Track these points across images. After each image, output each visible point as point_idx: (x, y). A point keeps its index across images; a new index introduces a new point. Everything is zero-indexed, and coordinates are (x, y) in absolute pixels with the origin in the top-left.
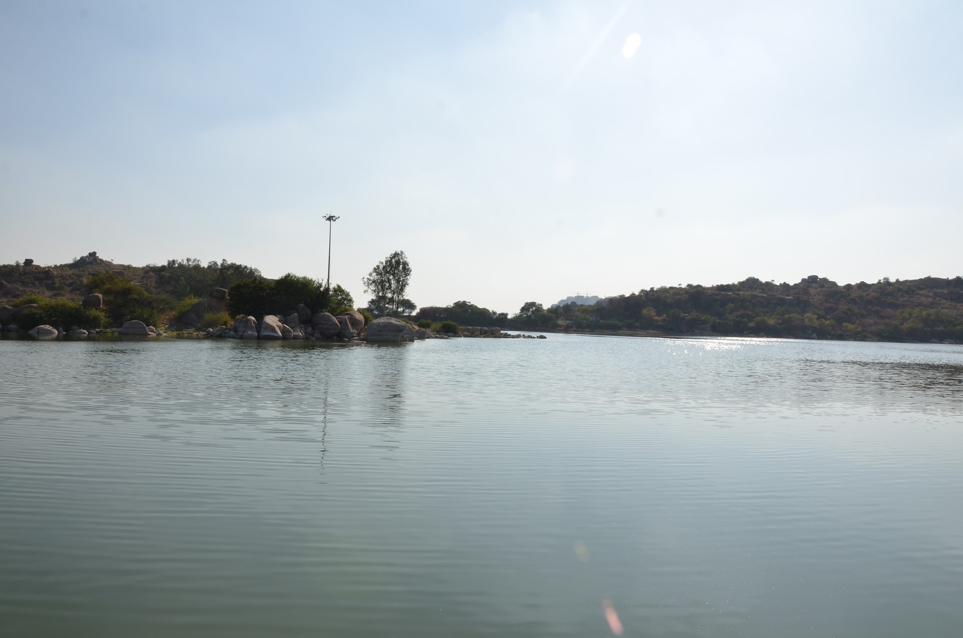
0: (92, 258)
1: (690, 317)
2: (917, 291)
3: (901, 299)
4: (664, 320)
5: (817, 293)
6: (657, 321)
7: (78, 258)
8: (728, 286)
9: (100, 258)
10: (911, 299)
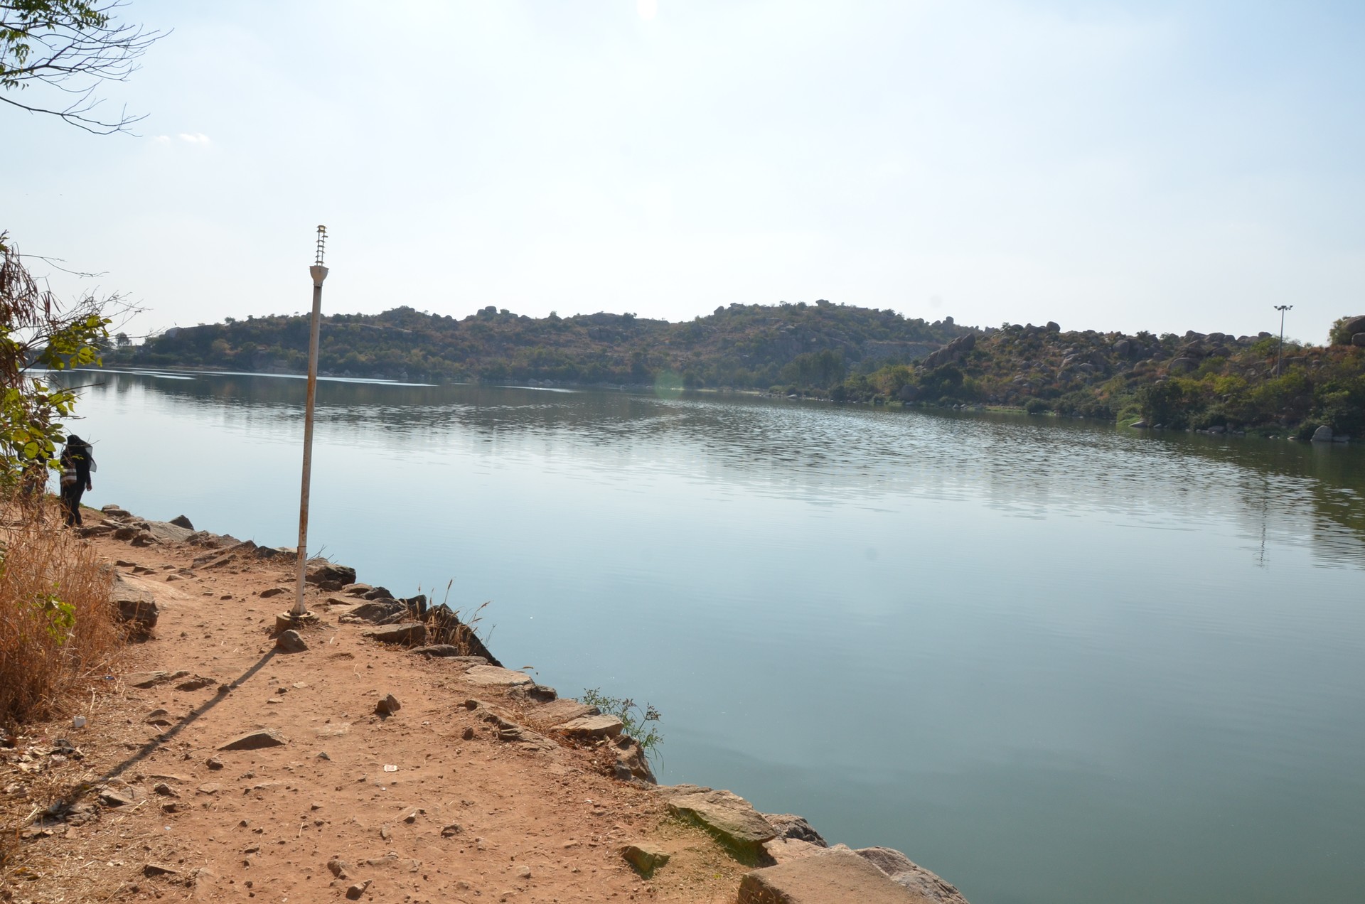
3: (543, 336)
8: (349, 316)
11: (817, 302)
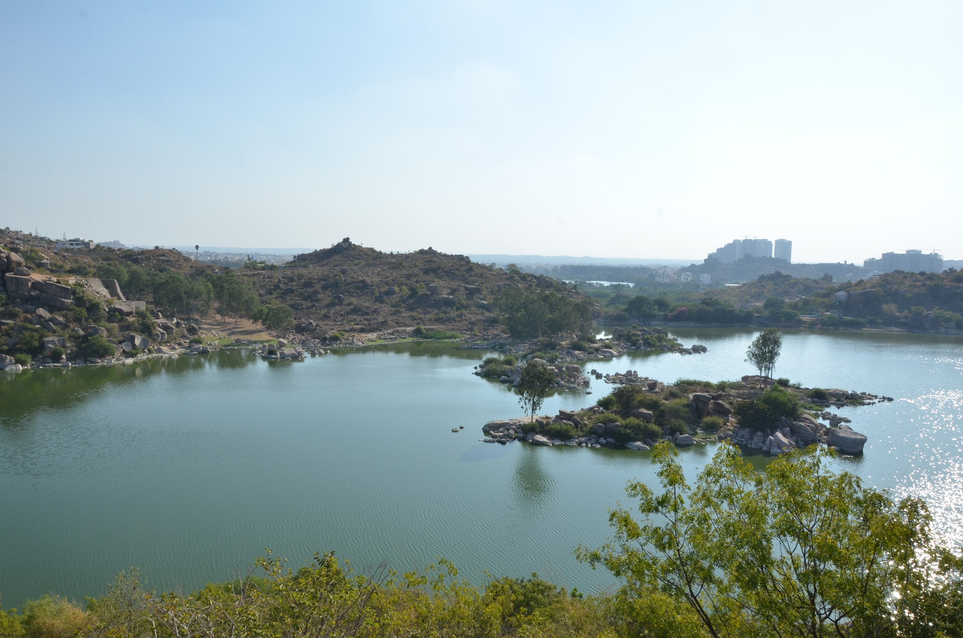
0: (347, 244)
1: (932, 315)
4: (906, 317)
6: (898, 318)
7: (335, 244)
9: (353, 243)
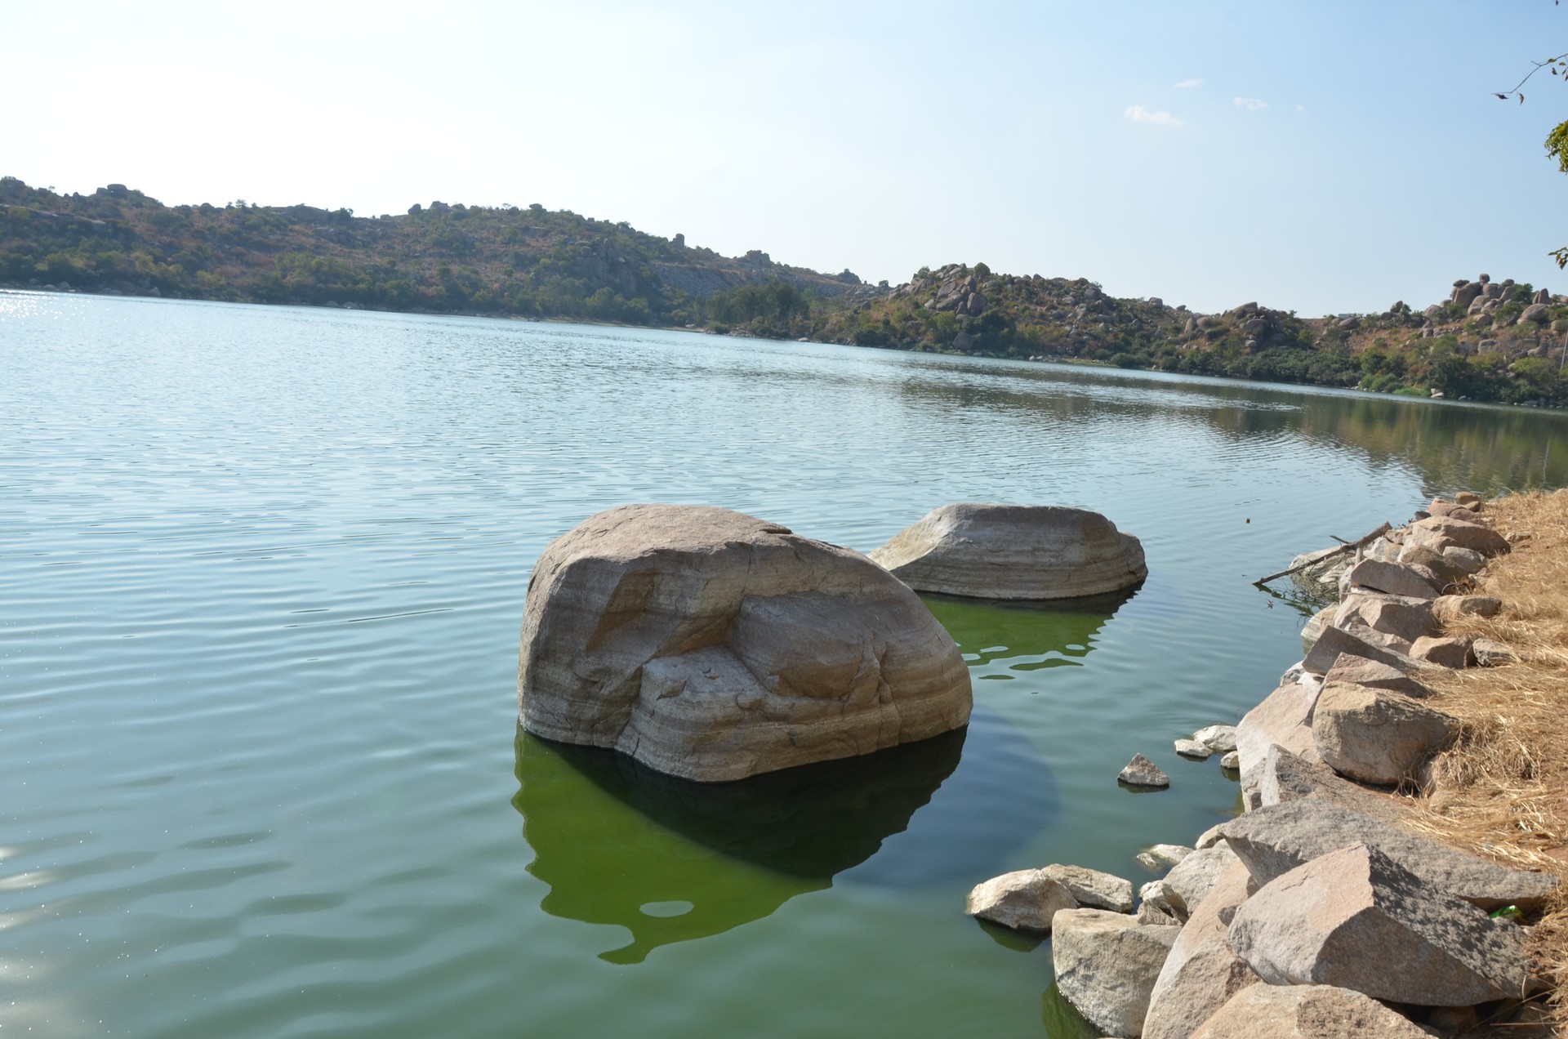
2: (290, 227)
3: (272, 237)
5: (136, 216)
10: (287, 238)
11: (530, 206)
